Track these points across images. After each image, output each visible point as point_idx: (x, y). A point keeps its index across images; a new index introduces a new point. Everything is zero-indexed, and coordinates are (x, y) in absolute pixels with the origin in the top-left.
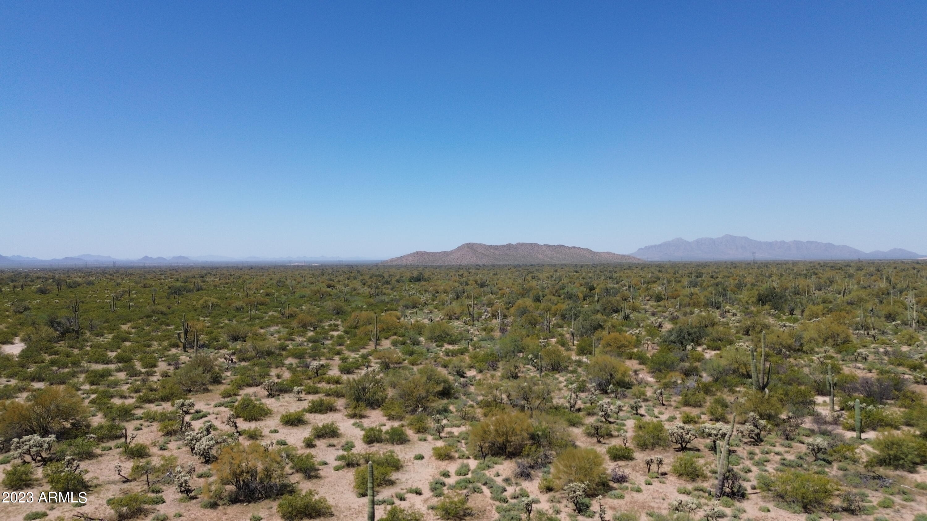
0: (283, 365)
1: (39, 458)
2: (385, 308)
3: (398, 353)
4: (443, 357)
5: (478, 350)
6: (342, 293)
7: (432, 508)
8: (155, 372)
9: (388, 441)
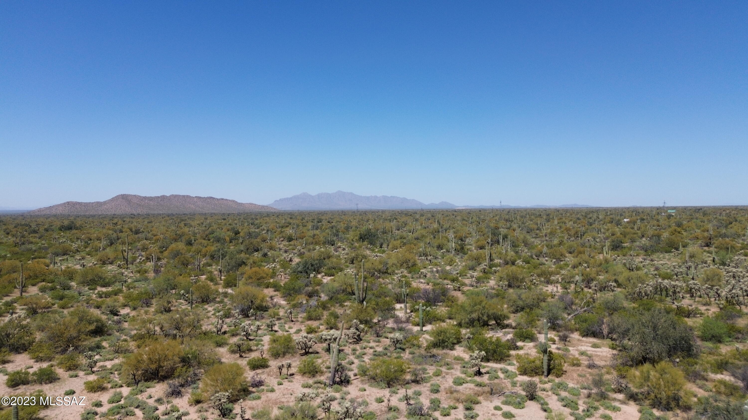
2: (32, 256)
3: (47, 298)
4: (96, 299)
5: (132, 290)
9: (35, 382)
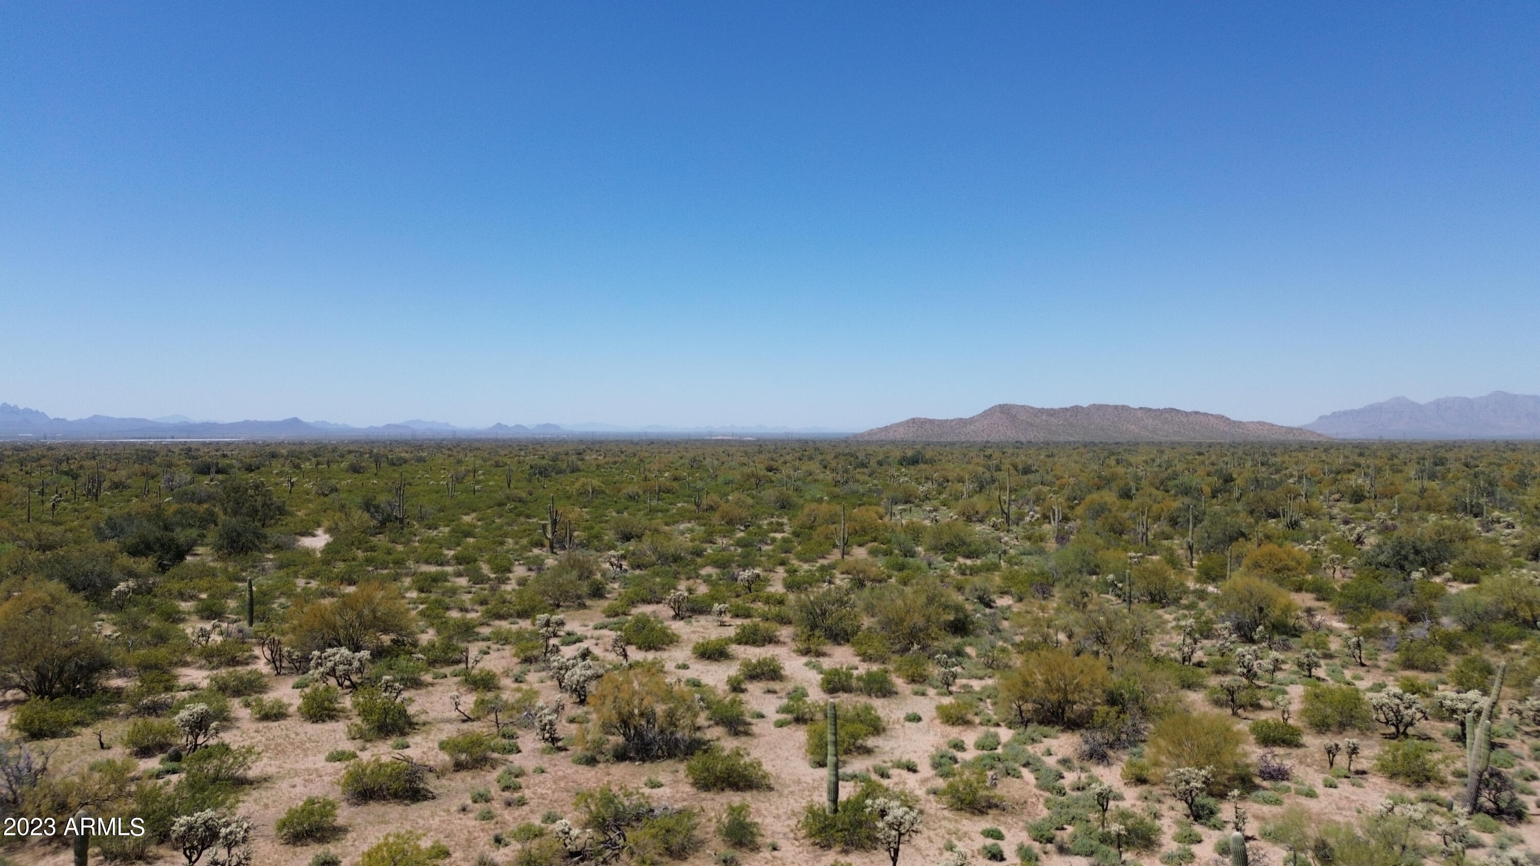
0: (698, 576)
1: (347, 683)
2: (859, 502)
3: (879, 566)
4: (955, 576)
5: (1016, 569)
6: (790, 479)
7: (935, 793)
8: (509, 579)
9: (861, 691)
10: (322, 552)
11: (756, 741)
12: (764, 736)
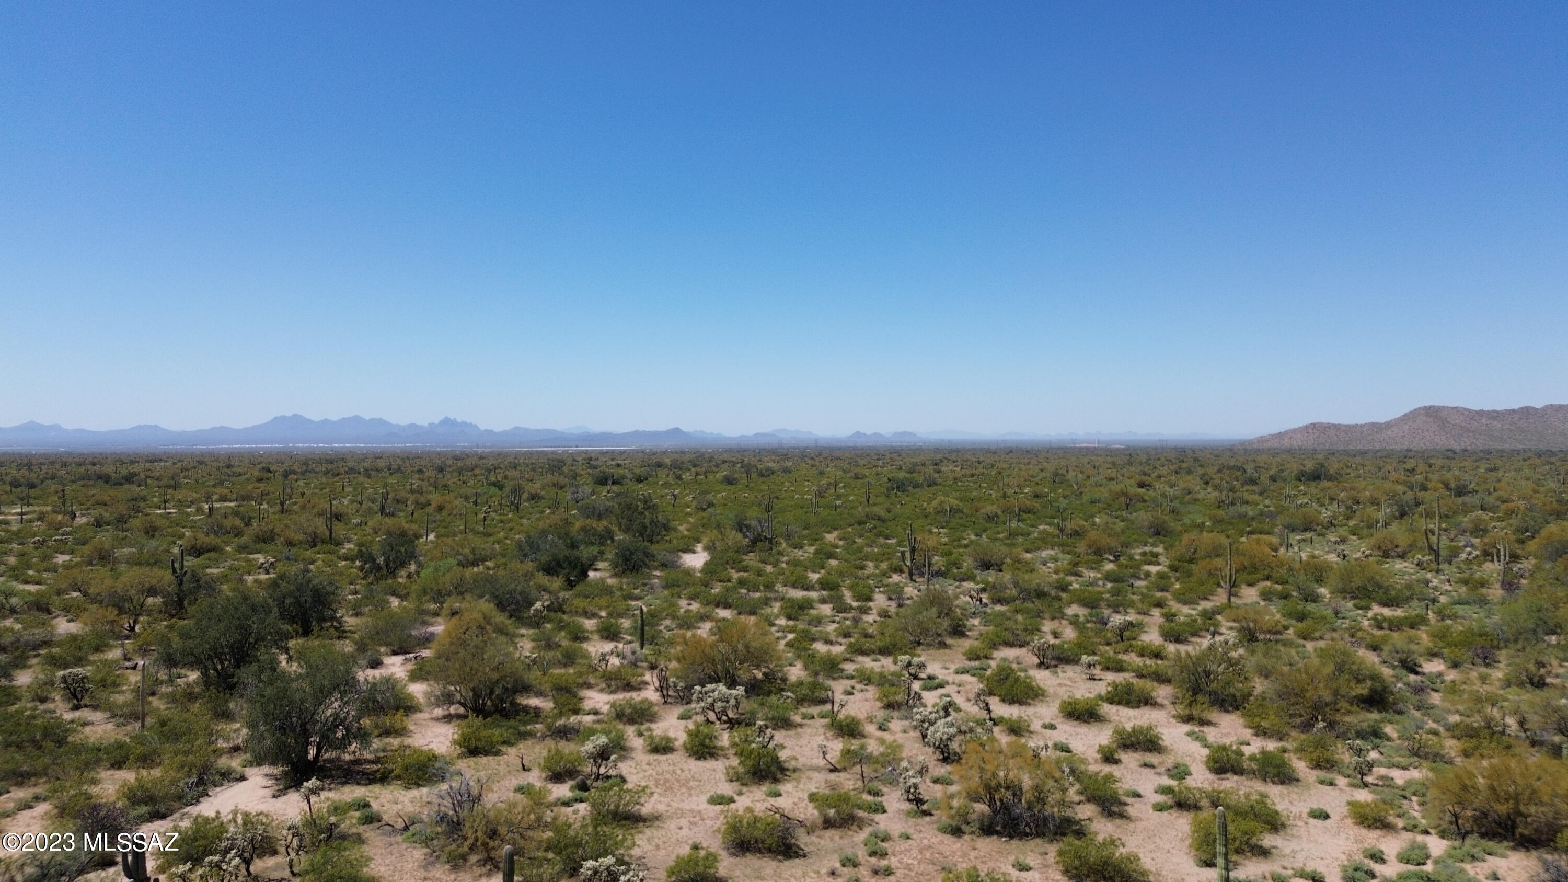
0: (1063, 616)
1: (725, 719)
2: (1248, 529)
4: (1370, 629)
6: (1166, 497)
9: (1254, 774)
10: (701, 572)
11: (1132, 825)
12: (1141, 820)
